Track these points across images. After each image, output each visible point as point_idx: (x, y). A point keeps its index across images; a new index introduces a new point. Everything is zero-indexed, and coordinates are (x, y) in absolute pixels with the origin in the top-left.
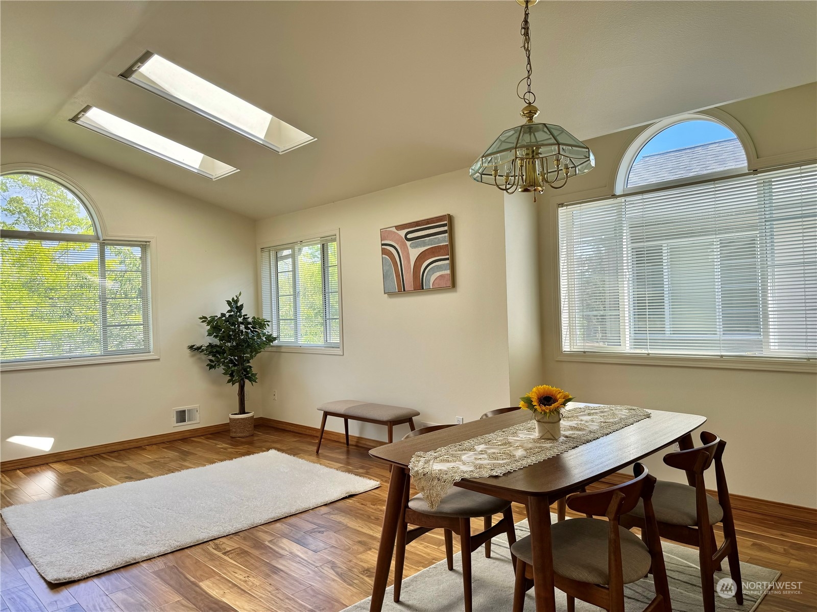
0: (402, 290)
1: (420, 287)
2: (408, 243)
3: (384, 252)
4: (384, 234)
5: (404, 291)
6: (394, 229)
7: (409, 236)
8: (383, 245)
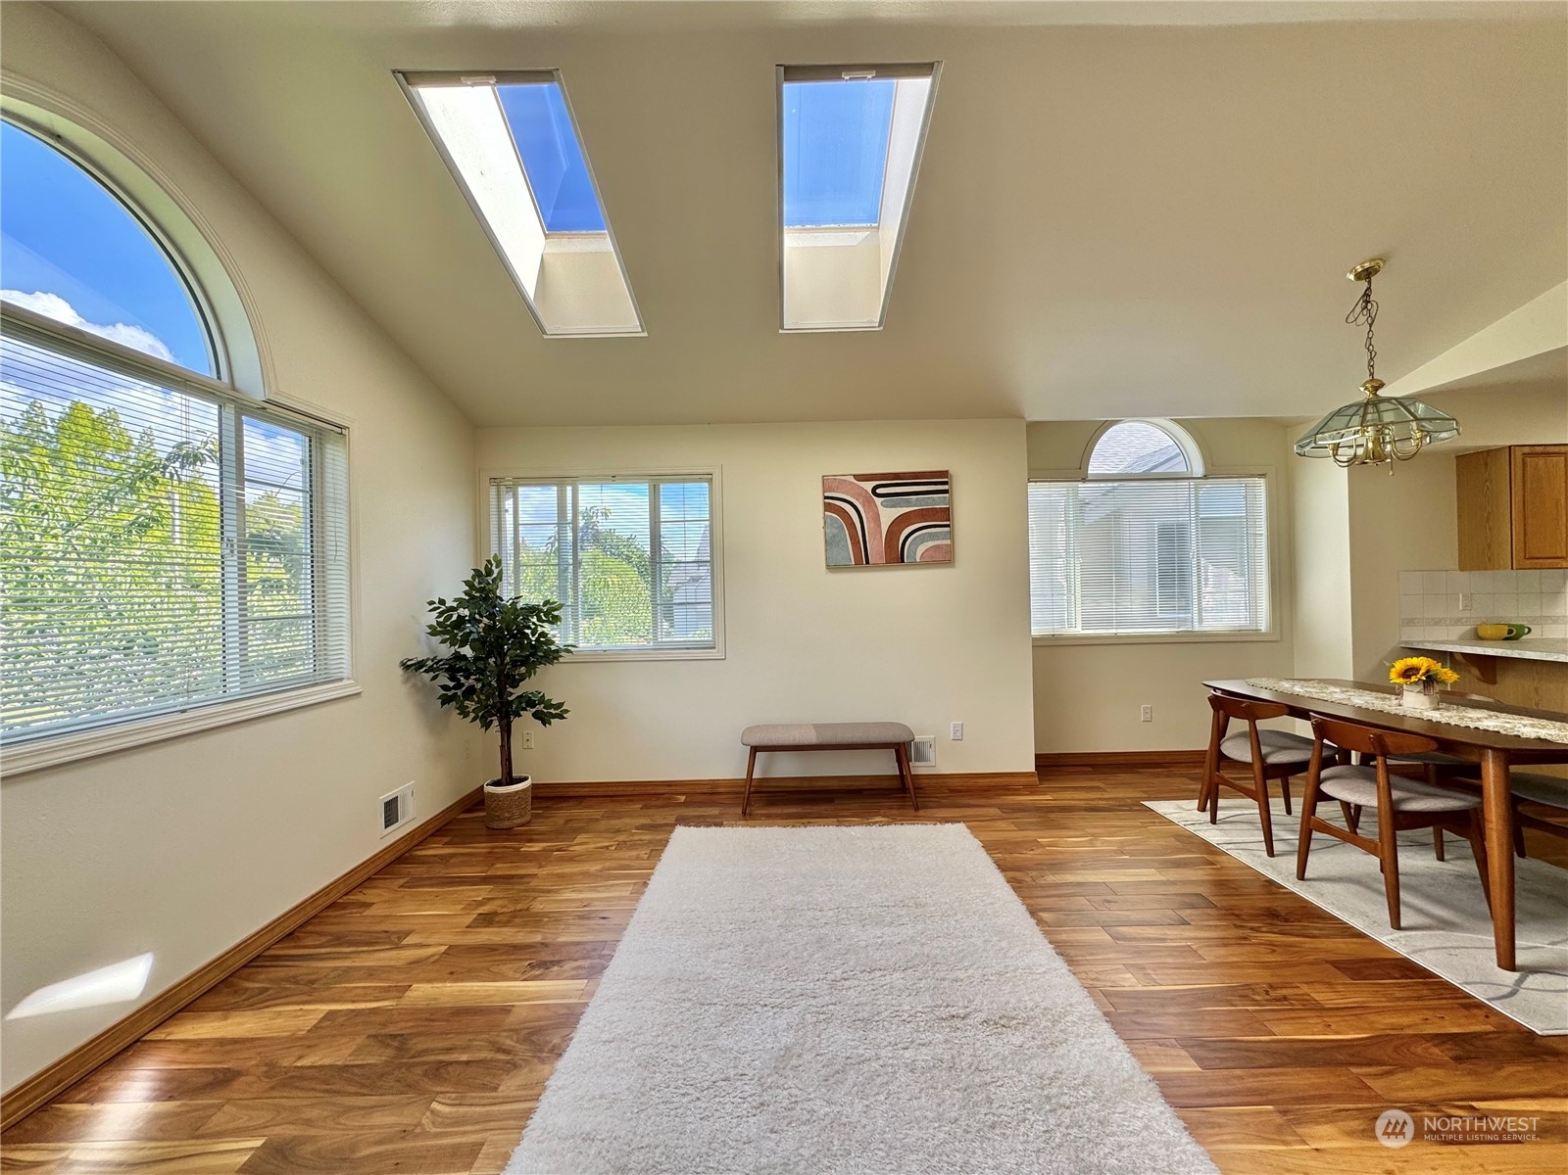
0: (863, 560)
1: (896, 556)
2: (878, 501)
3: (828, 507)
4: (827, 483)
5: (867, 562)
6: (852, 479)
7: (878, 491)
8: (826, 498)
